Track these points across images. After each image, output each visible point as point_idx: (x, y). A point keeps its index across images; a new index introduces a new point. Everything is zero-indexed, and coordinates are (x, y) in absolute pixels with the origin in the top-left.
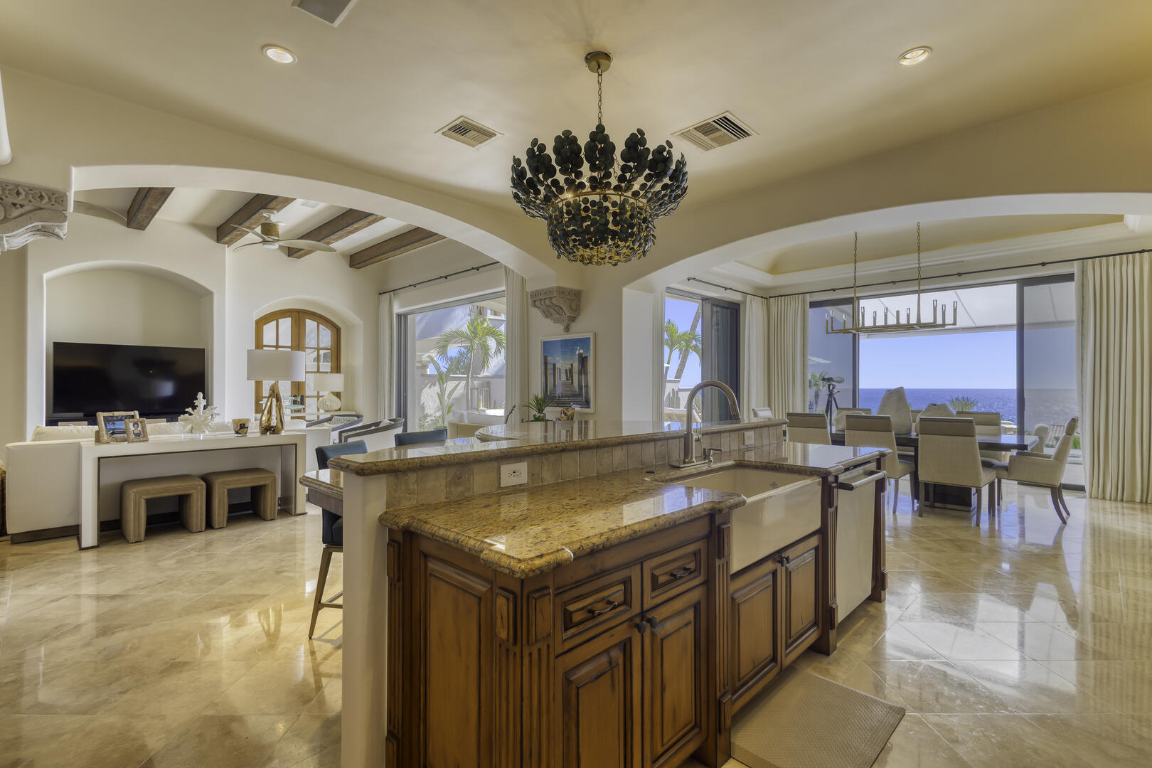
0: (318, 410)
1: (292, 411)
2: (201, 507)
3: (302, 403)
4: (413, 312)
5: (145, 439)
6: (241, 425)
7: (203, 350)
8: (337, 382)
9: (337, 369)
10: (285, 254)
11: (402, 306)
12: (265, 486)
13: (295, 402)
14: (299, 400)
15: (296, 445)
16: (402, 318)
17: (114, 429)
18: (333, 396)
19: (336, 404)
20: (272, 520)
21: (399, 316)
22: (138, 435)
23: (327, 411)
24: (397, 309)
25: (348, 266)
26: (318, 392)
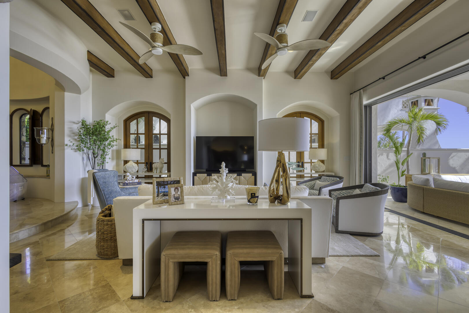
0: (311, 171)
1: (297, 171)
2: (216, 276)
3: (303, 166)
4: (375, 103)
5: (181, 202)
6: (252, 194)
7: (253, 137)
8: (323, 153)
9: (322, 146)
10: (293, 77)
11: (369, 99)
12: (272, 261)
13: (298, 166)
14: (301, 164)
15: (301, 220)
16: (369, 107)
17: (164, 192)
18: (320, 162)
19: (323, 167)
20: (278, 299)
21: (366, 107)
22: (177, 199)
23: (316, 172)
24: (365, 102)
25: (330, 79)
26: (311, 160)
